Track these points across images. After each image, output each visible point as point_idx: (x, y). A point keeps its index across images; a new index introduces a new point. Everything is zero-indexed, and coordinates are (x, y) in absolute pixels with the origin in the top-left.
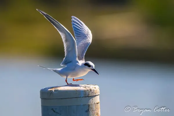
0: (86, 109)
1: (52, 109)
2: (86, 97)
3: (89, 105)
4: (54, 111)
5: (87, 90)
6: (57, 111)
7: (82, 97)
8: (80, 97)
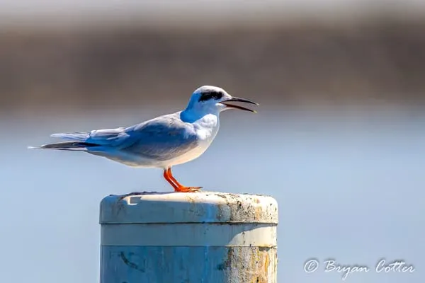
0: (220, 262)
1: (122, 254)
2: (222, 223)
3: (230, 250)
4: (126, 261)
5: (228, 204)
6: (133, 259)
7: (211, 223)
8: (203, 223)
